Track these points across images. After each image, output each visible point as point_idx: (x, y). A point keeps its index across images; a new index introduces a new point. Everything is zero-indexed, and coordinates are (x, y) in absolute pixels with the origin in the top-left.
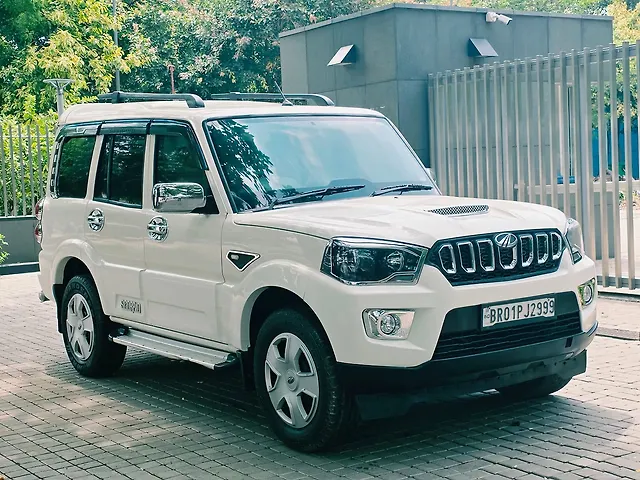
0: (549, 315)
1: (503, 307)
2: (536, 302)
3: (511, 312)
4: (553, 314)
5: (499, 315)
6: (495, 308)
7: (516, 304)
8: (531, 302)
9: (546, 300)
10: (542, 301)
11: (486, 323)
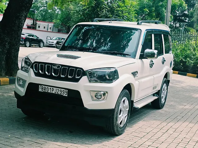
0: (64, 95)
1: (47, 87)
2: (60, 89)
3: (49, 90)
4: (67, 96)
5: (45, 89)
6: (44, 86)
7: (52, 88)
8: (57, 89)
9: (64, 90)
10: (62, 90)
11: (40, 90)
